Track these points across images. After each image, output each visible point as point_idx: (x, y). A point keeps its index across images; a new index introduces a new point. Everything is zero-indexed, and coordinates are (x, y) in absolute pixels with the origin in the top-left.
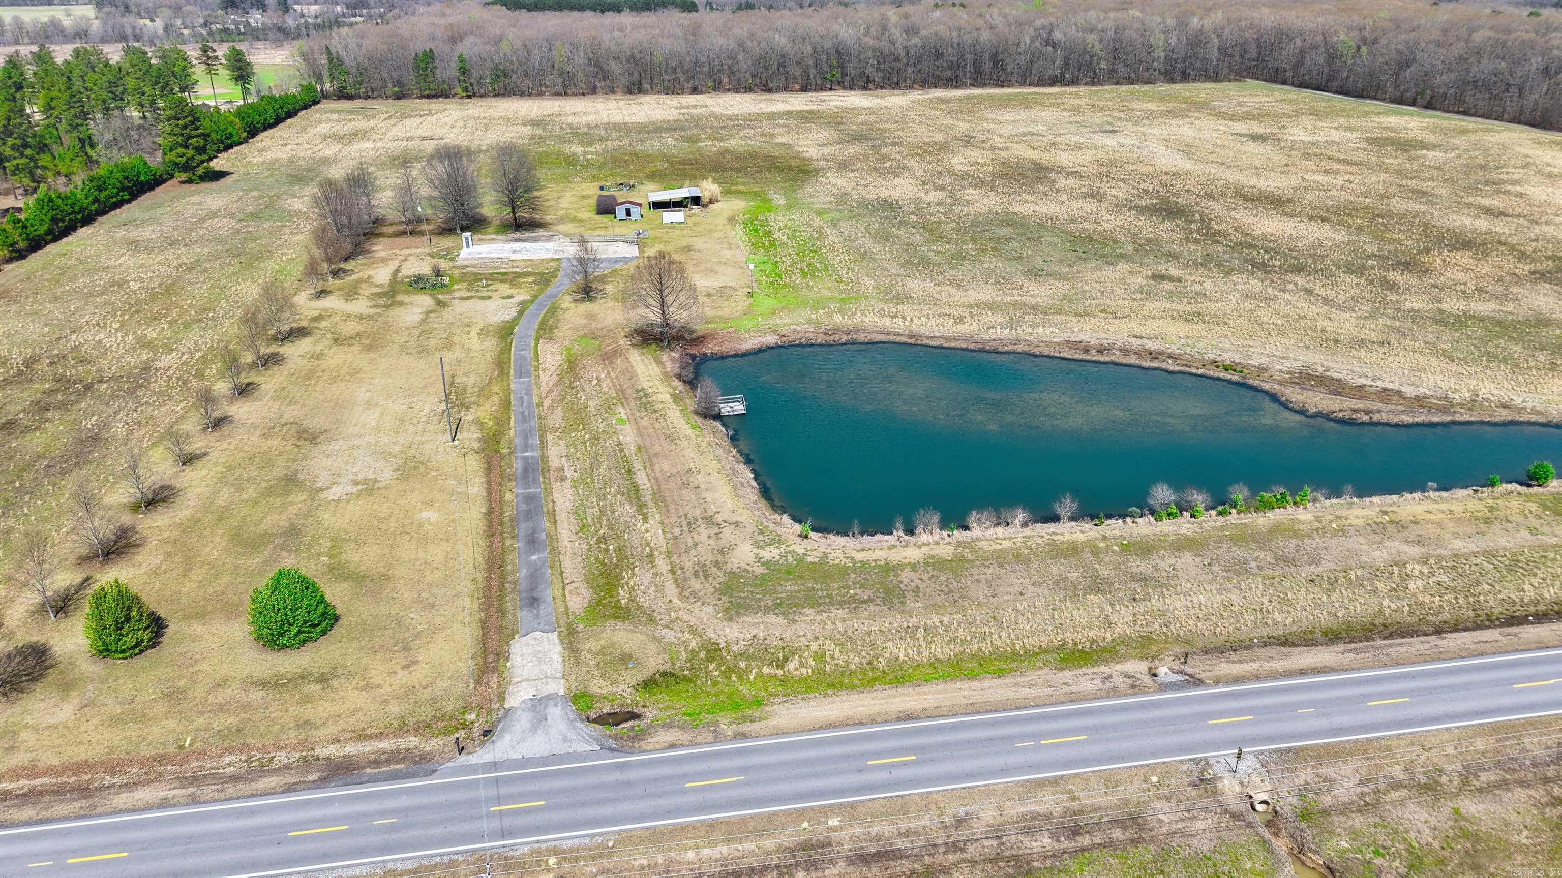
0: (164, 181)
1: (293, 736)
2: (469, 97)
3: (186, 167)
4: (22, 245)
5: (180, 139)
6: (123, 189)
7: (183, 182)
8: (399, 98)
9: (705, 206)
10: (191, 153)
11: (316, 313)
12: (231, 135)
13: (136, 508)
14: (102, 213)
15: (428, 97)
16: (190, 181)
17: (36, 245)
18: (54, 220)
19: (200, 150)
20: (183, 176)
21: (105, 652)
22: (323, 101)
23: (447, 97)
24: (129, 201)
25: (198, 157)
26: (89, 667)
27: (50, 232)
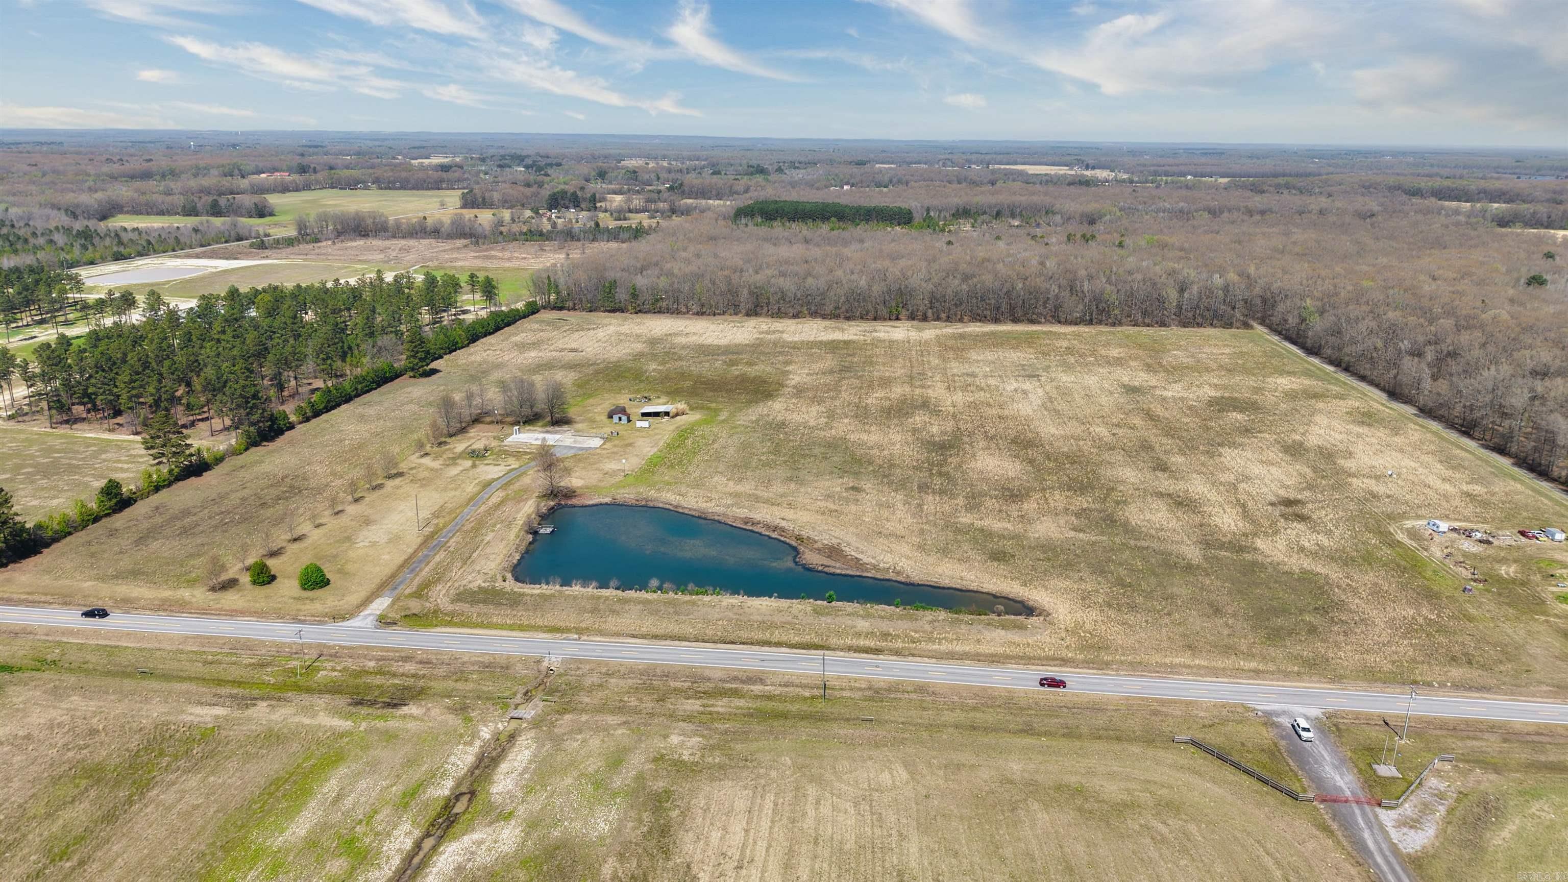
0: (402, 375)
1: (294, 612)
2: (636, 313)
3: (413, 369)
4: (310, 414)
5: (412, 353)
6: (373, 382)
7: (411, 377)
8: (591, 311)
9: (673, 417)
10: (417, 361)
11: (414, 465)
12: (457, 343)
13: (289, 541)
14: (358, 396)
15: (609, 311)
16: (414, 377)
17: (317, 414)
18: (328, 401)
19: (421, 359)
20: (411, 374)
21: (254, 583)
22: (542, 311)
23: (623, 312)
24: (376, 389)
25: (420, 364)
26: (249, 586)
27: (325, 407)
